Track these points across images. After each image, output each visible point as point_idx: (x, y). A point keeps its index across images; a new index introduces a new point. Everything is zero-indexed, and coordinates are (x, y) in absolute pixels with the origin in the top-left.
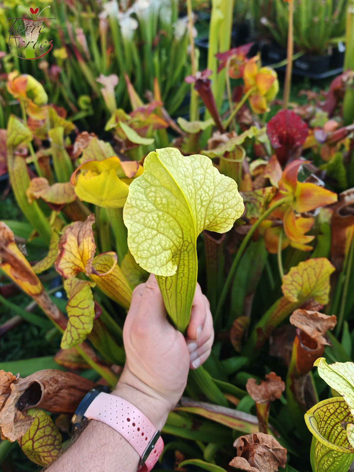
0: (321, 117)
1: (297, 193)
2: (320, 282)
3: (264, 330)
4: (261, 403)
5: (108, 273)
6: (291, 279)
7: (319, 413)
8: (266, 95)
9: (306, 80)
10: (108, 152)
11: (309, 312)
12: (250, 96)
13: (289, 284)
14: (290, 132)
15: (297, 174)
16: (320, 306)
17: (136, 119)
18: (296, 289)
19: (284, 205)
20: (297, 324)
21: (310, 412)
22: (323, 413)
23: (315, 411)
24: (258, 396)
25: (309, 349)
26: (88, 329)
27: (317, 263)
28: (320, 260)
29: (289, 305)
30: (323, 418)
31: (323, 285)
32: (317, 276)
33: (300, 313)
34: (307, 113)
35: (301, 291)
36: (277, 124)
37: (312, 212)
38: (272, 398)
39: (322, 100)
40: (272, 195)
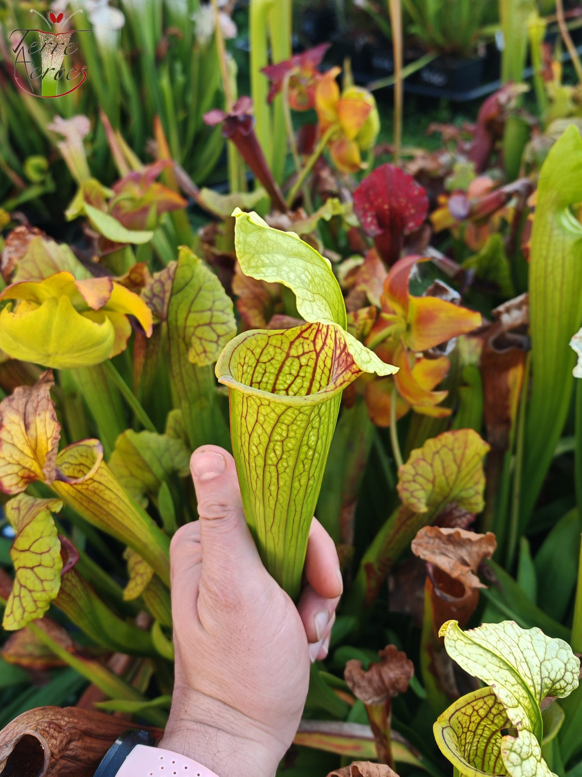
0: (464, 171)
1: (412, 317)
2: (463, 473)
3: (376, 566)
4: (373, 702)
5: (87, 477)
6: (413, 472)
7: (460, 719)
8: (357, 139)
9: (444, 103)
10: (64, 262)
11: (445, 531)
12: (330, 142)
13: (409, 482)
14: (395, 204)
15: (408, 282)
16: (468, 516)
17: (124, 195)
18: (423, 489)
19: (391, 339)
20: (424, 555)
21: (443, 719)
22: (466, 717)
23: (452, 715)
24: (367, 692)
25: (450, 598)
26: (52, 590)
27: (456, 439)
28: (460, 434)
29: (414, 519)
30: (467, 726)
31: (472, 477)
32: (458, 461)
33: (429, 534)
34: (441, 166)
35: (433, 491)
36: (371, 193)
37: (442, 347)
38: (391, 692)
39: (466, 140)
40: (370, 322)
